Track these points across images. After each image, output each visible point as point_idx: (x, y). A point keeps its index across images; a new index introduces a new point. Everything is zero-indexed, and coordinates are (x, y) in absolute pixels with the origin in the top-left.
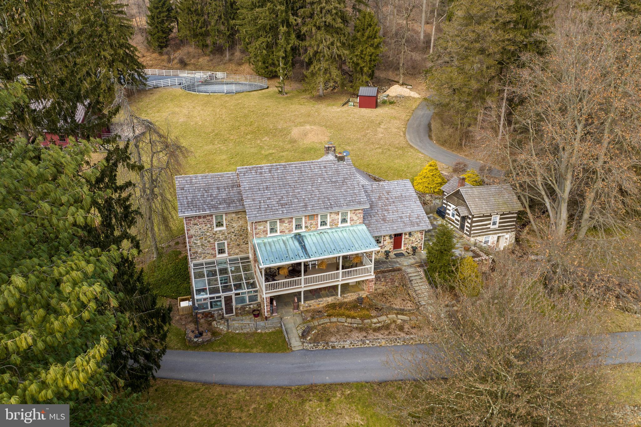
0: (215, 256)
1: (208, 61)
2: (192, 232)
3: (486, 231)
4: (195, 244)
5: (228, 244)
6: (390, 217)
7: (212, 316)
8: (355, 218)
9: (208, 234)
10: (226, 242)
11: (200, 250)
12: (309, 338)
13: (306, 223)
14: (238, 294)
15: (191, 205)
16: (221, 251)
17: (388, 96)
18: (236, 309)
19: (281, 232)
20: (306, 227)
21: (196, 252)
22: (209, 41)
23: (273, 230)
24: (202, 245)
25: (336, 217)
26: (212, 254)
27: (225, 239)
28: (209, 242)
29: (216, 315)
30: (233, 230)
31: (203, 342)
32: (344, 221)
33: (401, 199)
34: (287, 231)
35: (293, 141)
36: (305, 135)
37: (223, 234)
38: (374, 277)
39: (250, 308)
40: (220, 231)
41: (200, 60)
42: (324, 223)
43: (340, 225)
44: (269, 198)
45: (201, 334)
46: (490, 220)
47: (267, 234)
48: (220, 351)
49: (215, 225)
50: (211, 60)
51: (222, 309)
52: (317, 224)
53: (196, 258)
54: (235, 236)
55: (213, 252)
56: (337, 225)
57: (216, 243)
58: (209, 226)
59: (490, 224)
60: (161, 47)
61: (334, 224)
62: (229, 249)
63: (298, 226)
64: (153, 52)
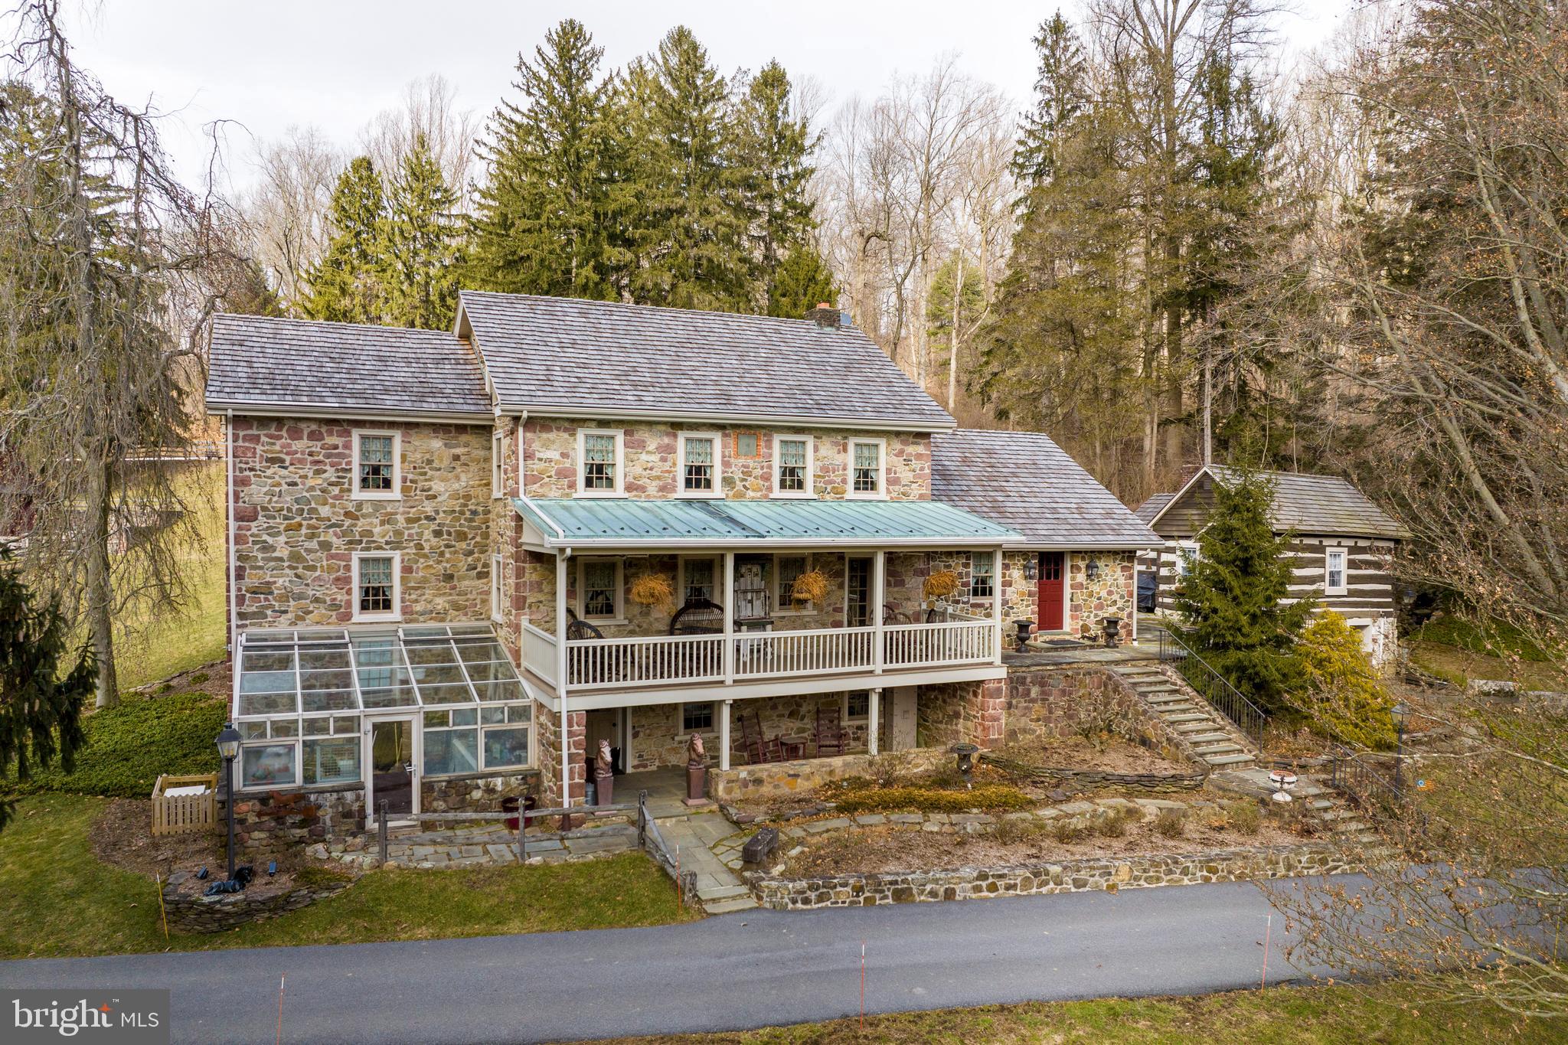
0: (346, 617)
2: (258, 494)
4: (266, 548)
5: (407, 570)
7: (310, 818)
8: (905, 475)
9: (325, 511)
10: (397, 557)
11: (281, 582)
12: (781, 868)
13: (726, 464)
14: (442, 719)
16: (376, 599)
18: (427, 788)
19: (629, 488)
20: (728, 481)
21: (266, 589)
23: (599, 474)
24: (295, 557)
25: (839, 459)
26: (334, 606)
27: (396, 545)
28: (325, 546)
29: (327, 815)
30: (429, 508)
31: (249, 911)
32: (865, 479)
34: (652, 488)
37: (388, 520)
38: (1002, 672)
39: (490, 790)
40: (378, 505)
42: (791, 477)
43: (851, 494)
45: (243, 877)
46: (1321, 563)
47: (572, 486)
48: (336, 941)
49: (356, 475)
51: (359, 787)
52: (767, 478)
53: (260, 615)
54: (437, 534)
55: (341, 597)
56: (839, 492)
57: (356, 556)
58: (331, 474)
59: (1321, 578)
61: (827, 485)
62: (406, 590)
63: (697, 476)
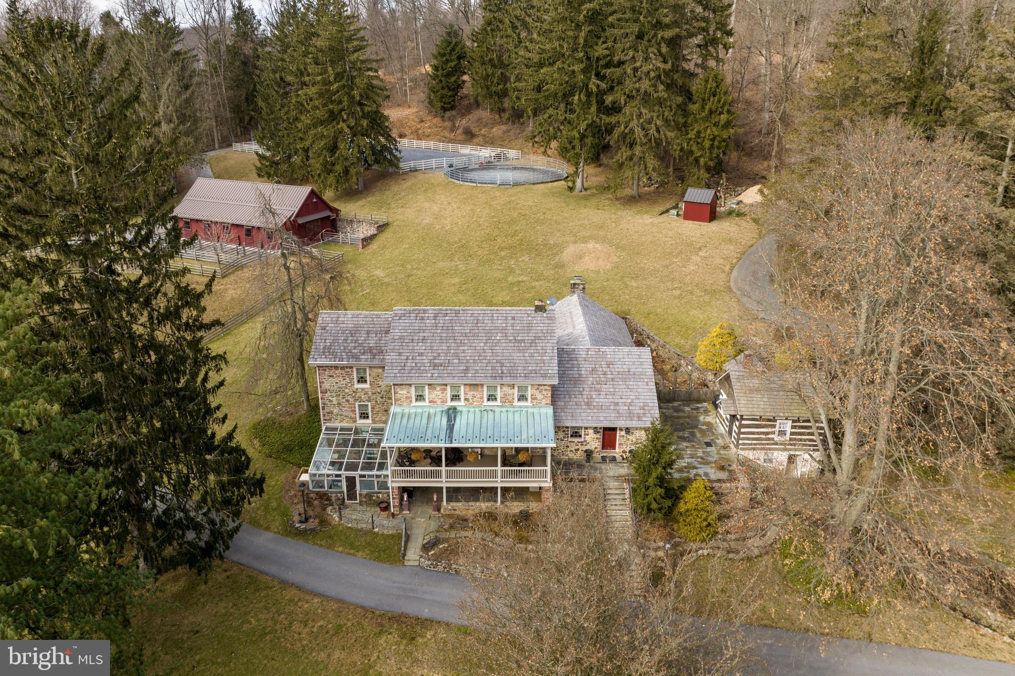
0: (355, 421)
1: (504, 132)
2: (326, 386)
3: (767, 444)
4: (330, 401)
5: (373, 408)
6: (598, 400)
7: (329, 499)
8: (539, 396)
9: (347, 391)
10: (369, 404)
11: (335, 411)
12: (432, 552)
13: (466, 394)
14: (364, 476)
15: (328, 351)
16: (364, 416)
17: (740, 202)
18: (360, 495)
19: (430, 402)
20: (466, 399)
21: (331, 413)
22: (507, 103)
23: (420, 398)
24: (339, 404)
25: (510, 391)
26: (351, 418)
27: (369, 401)
28: (348, 401)
29: (333, 499)
30: (379, 390)
31: (305, 530)
32: (522, 398)
33: (627, 375)
34: (439, 402)
35: (561, 266)
36: (581, 257)
37: (366, 393)
38: (551, 485)
39: (378, 497)
40: (363, 389)
41: (494, 130)
42: (492, 398)
43: (516, 403)
44: (421, 354)
45: (306, 520)
46: (774, 426)
47: (411, 401)
48: (321, 546)
49: (355, 380)
50: (508, 131)
51: (343, 492)
52: (482, 398)
53: (330, 420)
54: (382, 398)
55: (353, 416)
56: (511, 402)
57: (357, 404)
58: (348, 380)
59: (773, 433)
60: (444, 109)
61: (506, 400)
62: (373, 414)
63: (455, 397)
64: (436, 116)
